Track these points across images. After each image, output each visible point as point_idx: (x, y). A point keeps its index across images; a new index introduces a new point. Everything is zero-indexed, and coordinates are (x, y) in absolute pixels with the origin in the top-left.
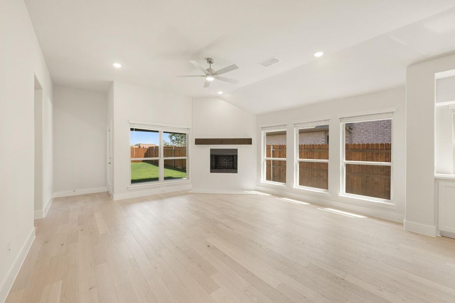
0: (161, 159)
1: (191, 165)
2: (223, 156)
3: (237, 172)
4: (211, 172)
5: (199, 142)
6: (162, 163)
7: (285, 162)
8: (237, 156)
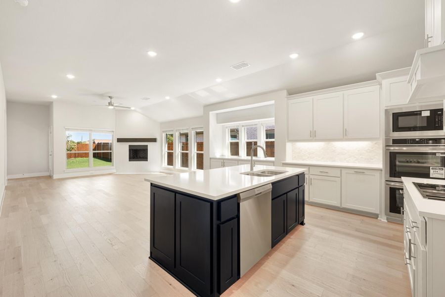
0: (91, 153)
1: (115, 157)
2: (140, 150)
3: (147, 161)
4: (130, 161)
5: (119, 140)
6: (91, 155)
7: (173, 153)
8: (147, 149)
